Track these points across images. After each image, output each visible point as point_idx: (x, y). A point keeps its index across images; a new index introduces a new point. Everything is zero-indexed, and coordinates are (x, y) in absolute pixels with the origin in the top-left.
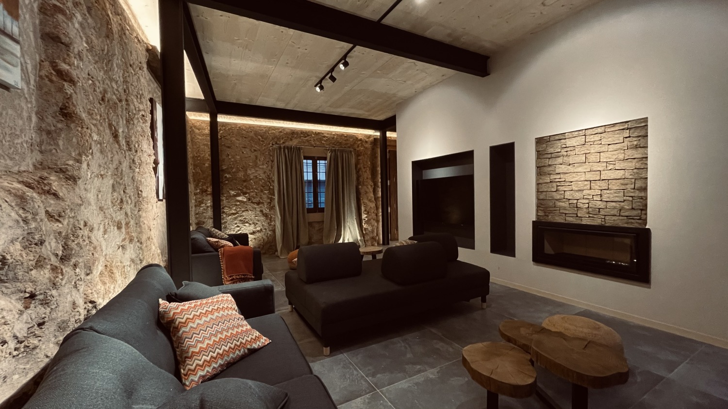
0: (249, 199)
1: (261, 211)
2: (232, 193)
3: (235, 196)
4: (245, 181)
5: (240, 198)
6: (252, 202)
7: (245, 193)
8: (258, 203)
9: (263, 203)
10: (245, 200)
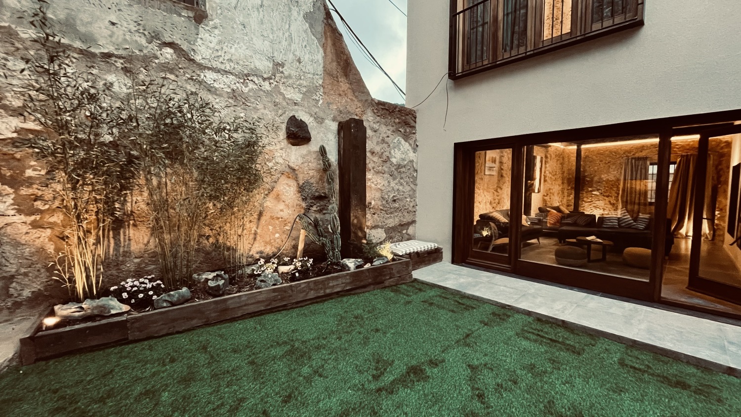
0: (601, 194)
1: (610, 202)
2: (590, 189)
3: (591, 191)
4: (599, 182)
5: (594, 193)
6: (604, 196)
7: (598, 190)
8: (608, 196)
9: (611, 196)
10: (598, 194)
